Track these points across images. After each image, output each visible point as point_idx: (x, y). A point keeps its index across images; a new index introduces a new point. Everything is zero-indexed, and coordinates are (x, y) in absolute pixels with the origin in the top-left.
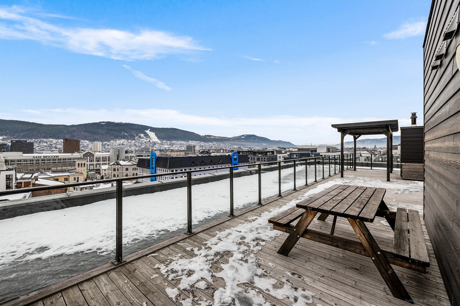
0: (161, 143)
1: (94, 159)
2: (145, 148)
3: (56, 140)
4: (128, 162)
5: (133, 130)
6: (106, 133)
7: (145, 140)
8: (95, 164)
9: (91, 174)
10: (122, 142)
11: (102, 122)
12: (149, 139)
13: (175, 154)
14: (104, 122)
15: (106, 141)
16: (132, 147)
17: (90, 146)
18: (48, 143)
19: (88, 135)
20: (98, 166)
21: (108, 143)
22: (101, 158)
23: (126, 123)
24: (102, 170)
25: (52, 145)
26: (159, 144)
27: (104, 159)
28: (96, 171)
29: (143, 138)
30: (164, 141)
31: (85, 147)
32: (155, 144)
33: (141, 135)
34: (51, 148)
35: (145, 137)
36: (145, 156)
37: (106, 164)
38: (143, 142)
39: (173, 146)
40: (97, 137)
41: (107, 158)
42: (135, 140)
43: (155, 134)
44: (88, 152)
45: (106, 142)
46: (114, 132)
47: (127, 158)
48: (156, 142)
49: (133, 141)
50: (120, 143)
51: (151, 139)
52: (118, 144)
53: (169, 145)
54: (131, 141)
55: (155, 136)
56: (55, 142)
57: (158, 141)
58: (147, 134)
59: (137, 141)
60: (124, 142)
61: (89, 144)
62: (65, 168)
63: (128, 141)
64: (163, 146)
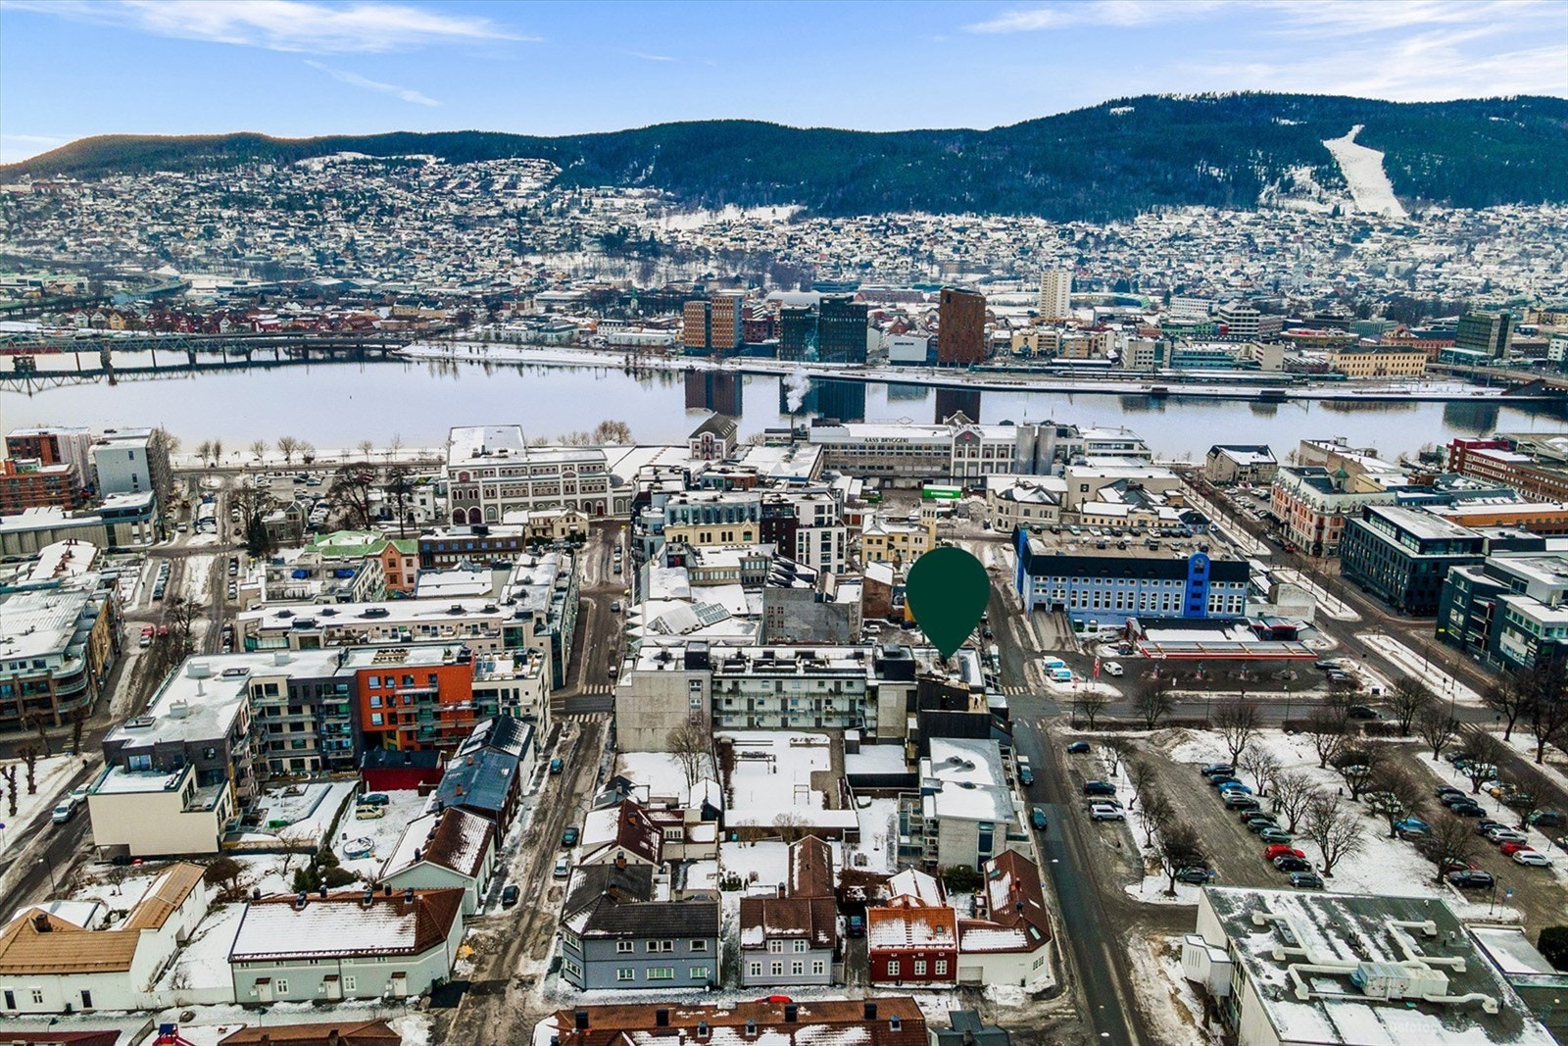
0: (1409, 222)
3: (935, 219)
5: (1258, 145)
6: (1126, 169)
7: (1312, 207)
8: (980, 463)
10: (1187, 220)
11: (1114, 103)
12: (1335, 198)
14: (1124, 102)
15: (1115, 217)
16: (1229, 256)
18: (911, 235)
19: (1046, 187)
21: (1124, 229)
22: (996, 447)
23: (1234, 94)
25: (920, 242)
26: (1387, 230)
27: (1003, 451)
29: (1304, 192)
30: (1435, 210)
32: (1366, 231)
33: (1296, 177)
35: (1316, 187)
38: (1298, 222)
39: (1470, 250)
40: (1081, 193)
41: (1010, 448)
42: (1253, 206)
43: (1386, 163)
45: (1115, 226)
46: (1158, 164)
48: (1374, 214)
49: (1245, 216)
50: (1178, 230)
51: (1354, 193)
52: (1166, 235)
53: (1451, 244)
54: (1232, 213)
55: (1381, 173)
56: (929, 228)
57: (1387, 209)
58: (1331, 167)
59: (1262, 217)
60: (1195, 224)
61: (1047, 238)
62: (918, 469)
63: (1216, 216)
64: (1407, 247)
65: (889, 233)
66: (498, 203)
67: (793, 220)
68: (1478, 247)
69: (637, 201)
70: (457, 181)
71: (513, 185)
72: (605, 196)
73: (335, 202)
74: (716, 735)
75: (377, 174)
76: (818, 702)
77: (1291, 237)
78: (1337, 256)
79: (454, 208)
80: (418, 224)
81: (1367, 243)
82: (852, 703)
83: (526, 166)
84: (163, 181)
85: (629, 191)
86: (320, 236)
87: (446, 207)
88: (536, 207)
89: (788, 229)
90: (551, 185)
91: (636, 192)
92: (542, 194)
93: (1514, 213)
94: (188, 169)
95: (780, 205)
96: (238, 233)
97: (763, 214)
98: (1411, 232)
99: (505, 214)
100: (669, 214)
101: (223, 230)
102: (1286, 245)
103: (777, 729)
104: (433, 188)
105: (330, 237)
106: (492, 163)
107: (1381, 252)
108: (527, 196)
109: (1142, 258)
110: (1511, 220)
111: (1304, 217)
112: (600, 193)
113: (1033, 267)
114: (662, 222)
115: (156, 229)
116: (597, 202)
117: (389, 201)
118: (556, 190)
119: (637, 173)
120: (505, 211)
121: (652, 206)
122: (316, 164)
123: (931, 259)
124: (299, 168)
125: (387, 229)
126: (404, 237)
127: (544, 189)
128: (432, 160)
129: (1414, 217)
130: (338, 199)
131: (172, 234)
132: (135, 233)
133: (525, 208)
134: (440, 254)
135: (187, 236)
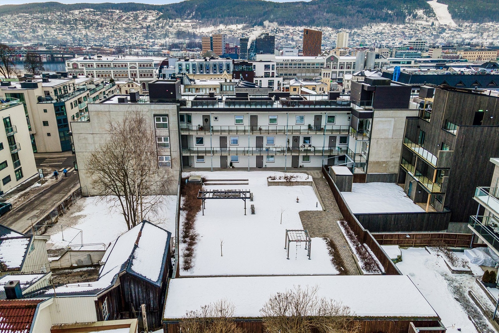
0: (458, 27)
1: (337, 65)
2: (417, 42)
3: (293, 28)
4: (375, 73)
5: (404, 3)
6: (358, 11)
7: (424, 23)
8: (338, 72)
9: (333, 84)
10: (381, 28)
12: (432, 20)
13: (474, 55)
15: (356, 27)
16: (397, 38)
17: (333, 36)
18: (285, 33)
19: (331, 17)
20: (341, 74)
21: (359, 31)
22: (346, 64)
24: (345, 80)
25: (288, 35)
26: (451, 30)
27: (349, 66)
28: (338, 81)
29: (421, 18)
30: (466, 24)
31: (326, 38)
32: (443, 30)
33: (418, 13)
34: (288, 40)
35: (425, 16)
36: (404, 64)
37: (350, 72)
38: (420, 28)
39: (482, 34)
40: (343, 20)
41: (352, 64)
42: (404, 23)
43: (448, 8)
44: (332, 55)
45: (356, 30)
46: (370, 10)
47: (376, 65)
48: (446, 25)
49: (401, 26)
50: (378, 30)
51: (438, 18)
52: (374, 33)
53: (475, 33)
54: (396, 25)
55: (447, 12)
56: (291, 31)
57: (450, 23)
58: (430, 10)
59: (407, 26)
60: (384, 29)
61: (332, 34)
62: (308, 74)
63: (391, 26)
64: (459, 34)
65: (277, 32)
66: (140, 24)
67: (243, 29)
68: (484, 34)
69: (189, 24)
70: (126, 17)
71: (145, 18)
72: (178, 22)
73: (81, 22)
74: (185, 175)
75: (98, 15)
76: (296, 139)
77: (418, 32)
78: (435, 38)
79: (124, 25)
80: (111, 30)
81: (444, 34)
82: (332, 139)
83: (150, 13)
84: (21, 16)
85: (186, 21)
86: (75, 33)
87: (122, 25)
88: (153, 25)
89: (242, 31)
90: (159, 18)
91: (189, 21)
92: (156, 21)
93: (493, 25)
94: (31, 13)
95: (239, 24)
96: (45, 31)
97: (233, 27)
98: (459, 30)
99: (142, 27)
100: (200, 28)
101: (39, 30)
102: (416, 35)
103: (252, 169)
104: (117, 19)
105: (79, 34)
106: (138, 12)
107: (451, 36)
108: (150, 22)
109: (366, 40)
110: (492, 27)
111: (421, 26)
112: (176, 21)
113: (328, 43)
114: (198, 30)
115: (15, 30)
116: (175, 24)
117: (101, 22)
118: (160, 20)
119: (189, 14)
120: (142, 26)
121: (194, 25)
122: (77, 12)
123: (293, 40)
124: (70, 13)
125: (100, 31)
126: (106, 34)
127: (157, 20)
128: (118, 11)
129: (459, 26)
130: (83, 22)
131: (21, 32)
132: (8, 32)
133: (149, 25)
134: (118, 39)
135: (26, 32)
